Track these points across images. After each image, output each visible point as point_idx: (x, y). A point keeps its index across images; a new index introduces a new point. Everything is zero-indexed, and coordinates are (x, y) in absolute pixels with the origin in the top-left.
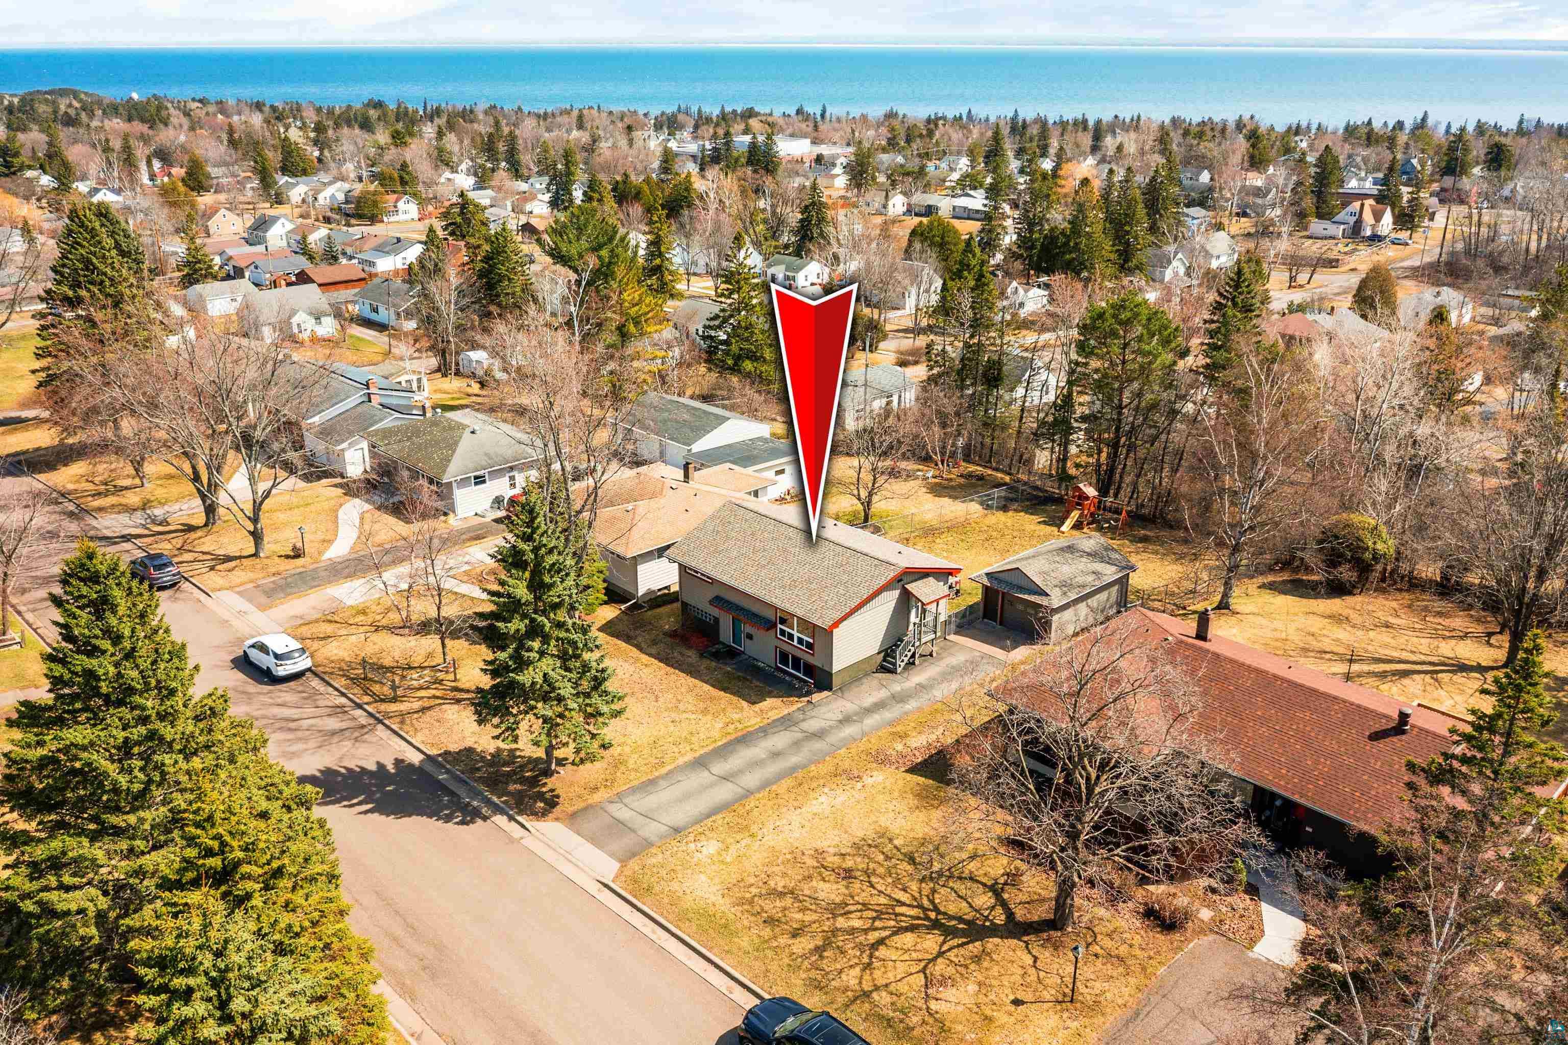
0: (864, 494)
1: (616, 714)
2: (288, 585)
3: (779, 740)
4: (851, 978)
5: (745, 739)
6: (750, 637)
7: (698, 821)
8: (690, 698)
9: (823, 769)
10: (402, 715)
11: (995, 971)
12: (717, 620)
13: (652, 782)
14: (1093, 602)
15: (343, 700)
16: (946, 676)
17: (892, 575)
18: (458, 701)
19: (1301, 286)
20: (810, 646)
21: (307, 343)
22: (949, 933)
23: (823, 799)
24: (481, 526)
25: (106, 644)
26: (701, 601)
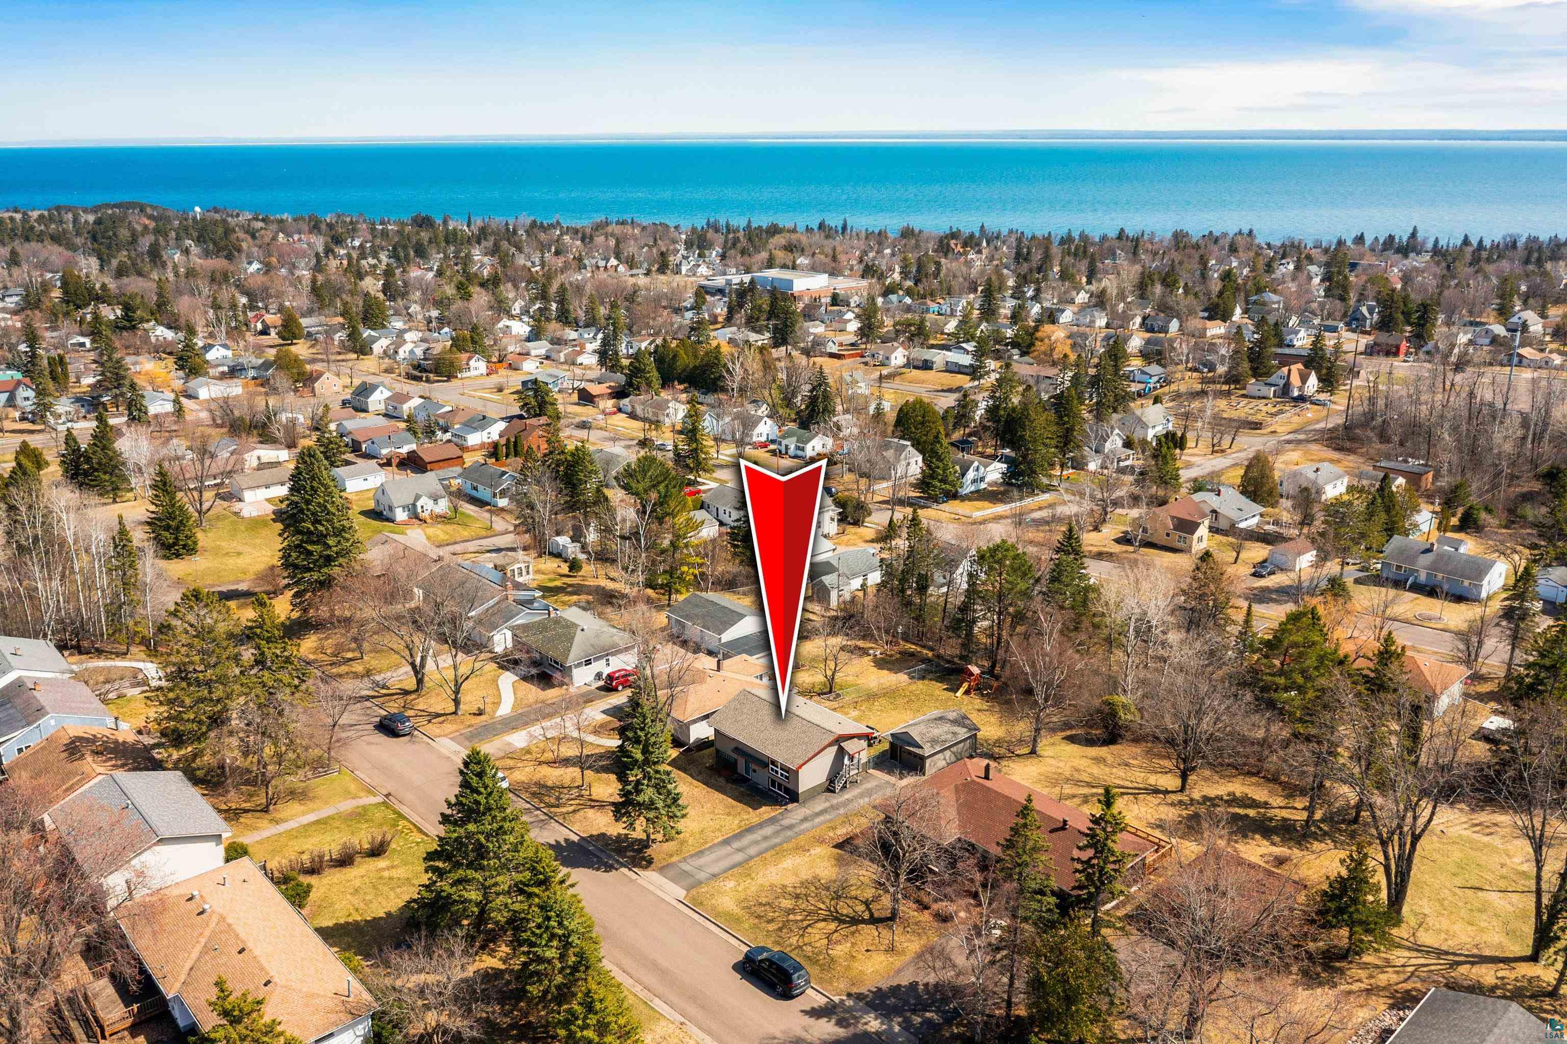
0: (829, 673)
1: (684, 816)
2: (479, 734)
3: (768, 830)
4: (794, 940)
5: (750, 830)
6: (754, 771)
7: (725, 871)
8: (721, 807)
9: (790, 846)
10: (563, 814)
11: (861, 938)
12: (736, 760)
13: (701, 852)
14: (954, 749)
15: (528, 806)
16: (862, 796)
17: (832, 738)
18: (593, 807)
19: (1223, 451)
20: (787, 777)
21: (429, 521)
22: (841, 922)
23: (789, 861)
24: (590, 692)
25: (482, 790)
26: (728, 750)
